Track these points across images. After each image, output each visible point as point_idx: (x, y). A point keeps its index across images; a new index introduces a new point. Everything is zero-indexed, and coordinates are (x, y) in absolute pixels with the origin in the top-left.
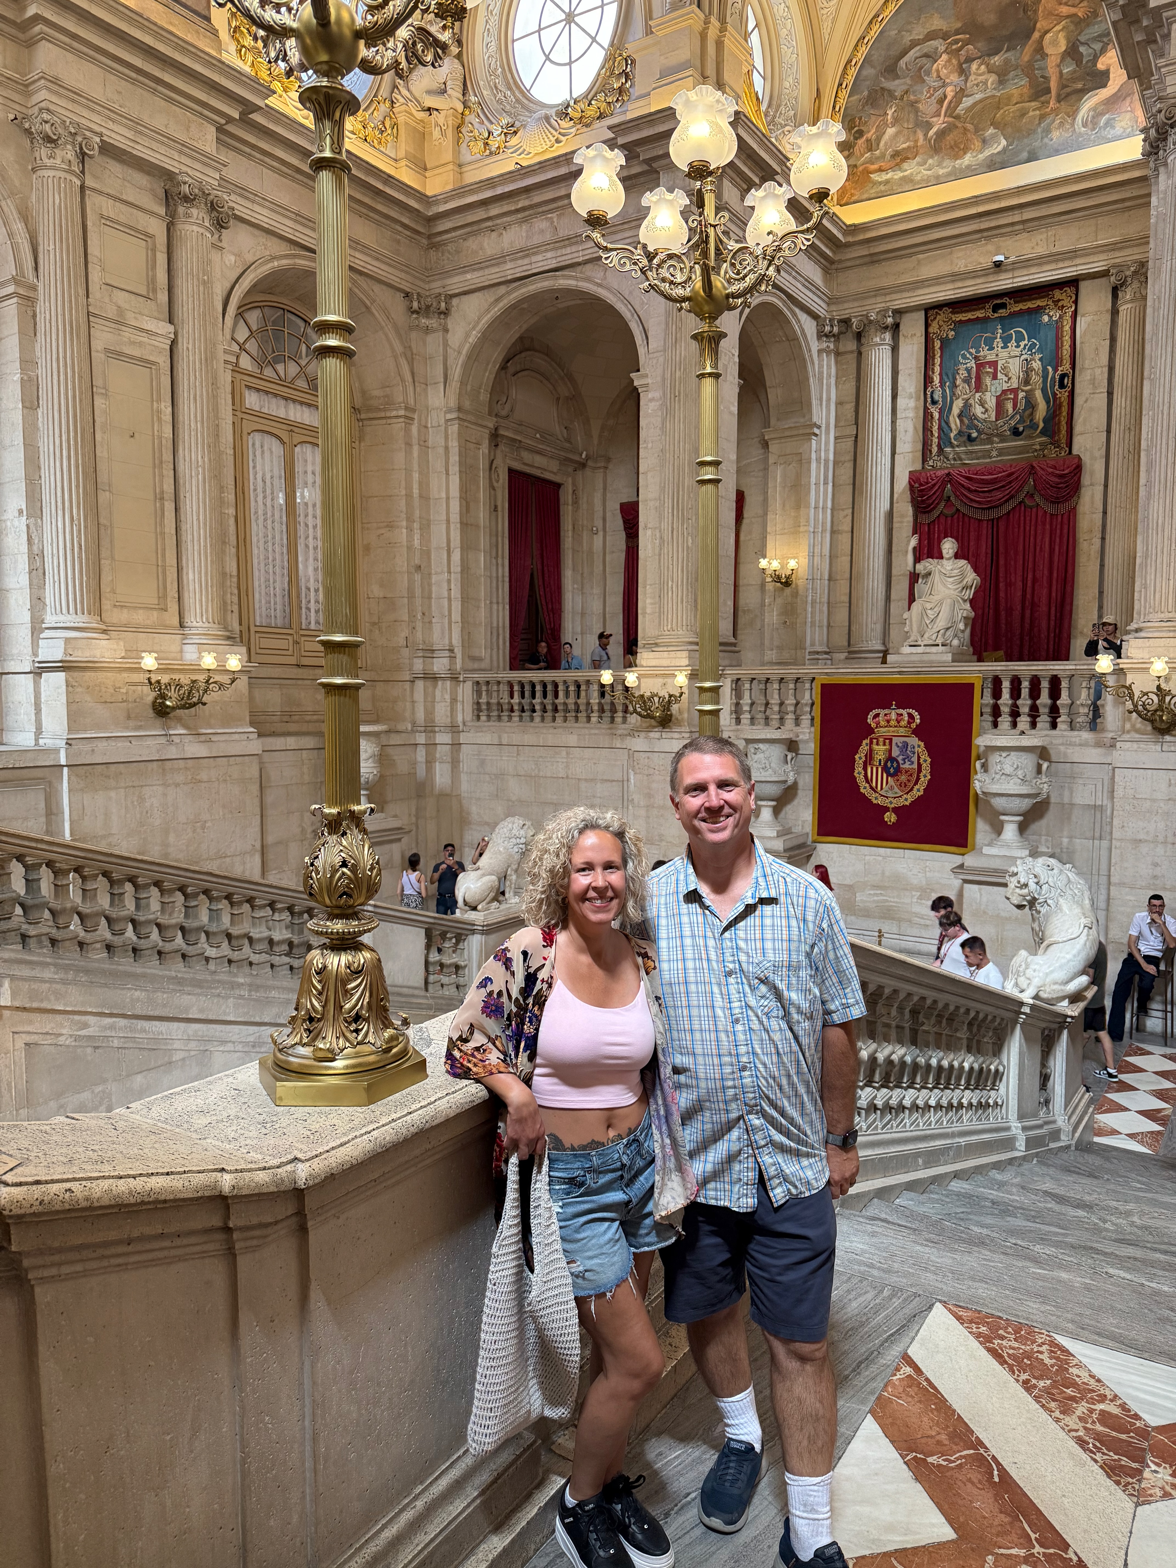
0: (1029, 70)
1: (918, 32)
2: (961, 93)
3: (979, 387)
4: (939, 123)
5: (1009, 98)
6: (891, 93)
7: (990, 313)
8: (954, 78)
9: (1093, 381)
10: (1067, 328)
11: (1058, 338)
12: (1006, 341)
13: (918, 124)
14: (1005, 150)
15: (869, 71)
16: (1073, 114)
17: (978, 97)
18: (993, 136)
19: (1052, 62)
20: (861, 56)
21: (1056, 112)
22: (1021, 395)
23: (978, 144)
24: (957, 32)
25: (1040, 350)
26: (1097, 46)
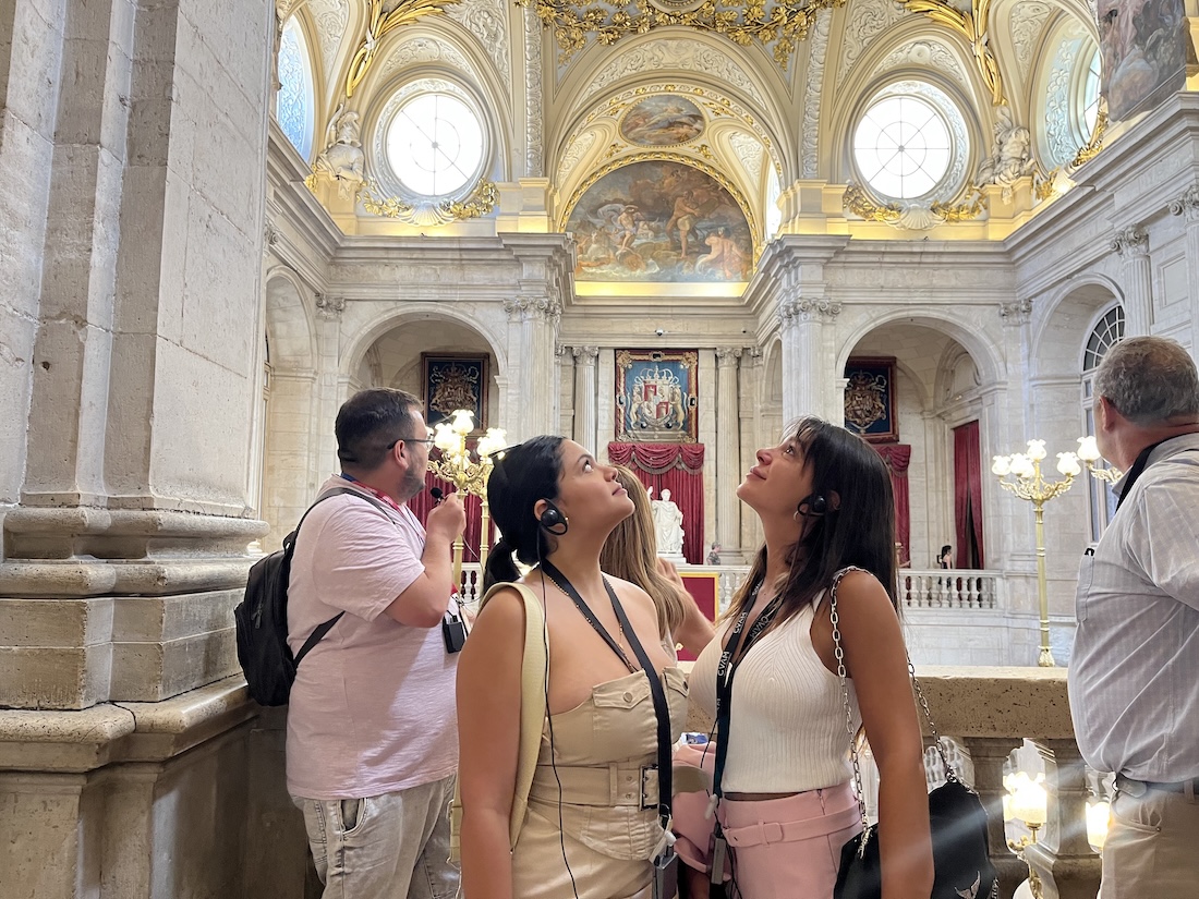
0: (670, 234)
1: (610, 197)
2: (634, 236)
3: (646, 398)
4: (622, 249)
5: (660, 246)
6: (594, 225)
7: (652, 358)
8: (630, 227)
9: (707, 404)
10: (694, 374)
11: (689, 378)
12: (661, 375)
13: (610, 246)
14: (658, 273)
15: (580, 209)
16: (695, 263)
17: (644, 241)
18: (652, 264)
19: (682, 234)
20: (576, 200)
21: (686, 260)
22: (670, 406)
23: (644, 266)
24: (631, 204)
25: (679, 383)
26: (705, 233)
